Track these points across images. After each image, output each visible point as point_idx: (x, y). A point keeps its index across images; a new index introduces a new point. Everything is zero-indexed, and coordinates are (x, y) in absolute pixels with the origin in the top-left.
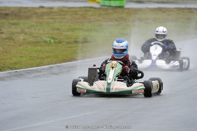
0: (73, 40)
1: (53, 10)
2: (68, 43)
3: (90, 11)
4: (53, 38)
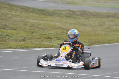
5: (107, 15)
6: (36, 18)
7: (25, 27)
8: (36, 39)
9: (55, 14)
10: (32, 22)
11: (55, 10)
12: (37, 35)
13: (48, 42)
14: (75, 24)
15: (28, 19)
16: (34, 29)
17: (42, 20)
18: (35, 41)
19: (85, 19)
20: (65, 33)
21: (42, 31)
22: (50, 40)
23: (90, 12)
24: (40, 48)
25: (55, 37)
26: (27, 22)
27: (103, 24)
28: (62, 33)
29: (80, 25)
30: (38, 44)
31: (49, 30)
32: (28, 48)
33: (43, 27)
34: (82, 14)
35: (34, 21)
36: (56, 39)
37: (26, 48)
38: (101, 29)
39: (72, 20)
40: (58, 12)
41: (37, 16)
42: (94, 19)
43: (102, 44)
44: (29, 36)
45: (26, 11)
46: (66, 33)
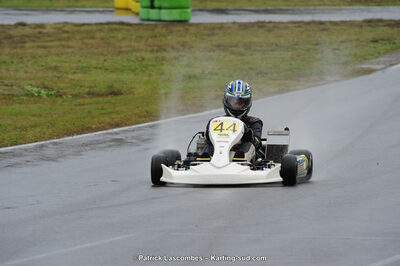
0: (87, 90)
1: (45, 31)
2: (75, 96)
3: (119, 30)
4: (46, 88)
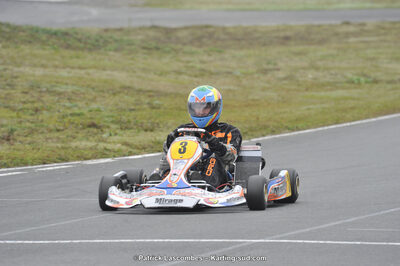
5: (282, 34)
6: (44, 62)
7: (8, 94)
8: (50, 131)
9: (106, 42)
10: (34, 75)
11: (106, 30)
12: (51, 117)
13: (91, 138)
14: (179, 73)
15: (19, 66)
16: (39, 100)
17: (64, 68)
18: (47, 139)
19: (210, 55)
20: (145, 106)
21: (68, 104)
22: (96, 134)
23: (224, 29)
24: (67, 161)
25: (112, 122)
26: (16, 77)
27: (271, 67)
28: (137, 104)
29: (196, 76)
30: (57, 147)
31: (90, 97)
32: (26, 164)
33: (70, 89)
34: (199, 39)
35: (39, 72)
36: (117, 126)
37: (17, 165)
38: (267, 85)
39: (166, 59)
40: (116, 36)
41: (47, 52)
42: (242, 53)
43: (273, 132)
44: (23, 125)
45: (8, 39)
46: (148, 104)
